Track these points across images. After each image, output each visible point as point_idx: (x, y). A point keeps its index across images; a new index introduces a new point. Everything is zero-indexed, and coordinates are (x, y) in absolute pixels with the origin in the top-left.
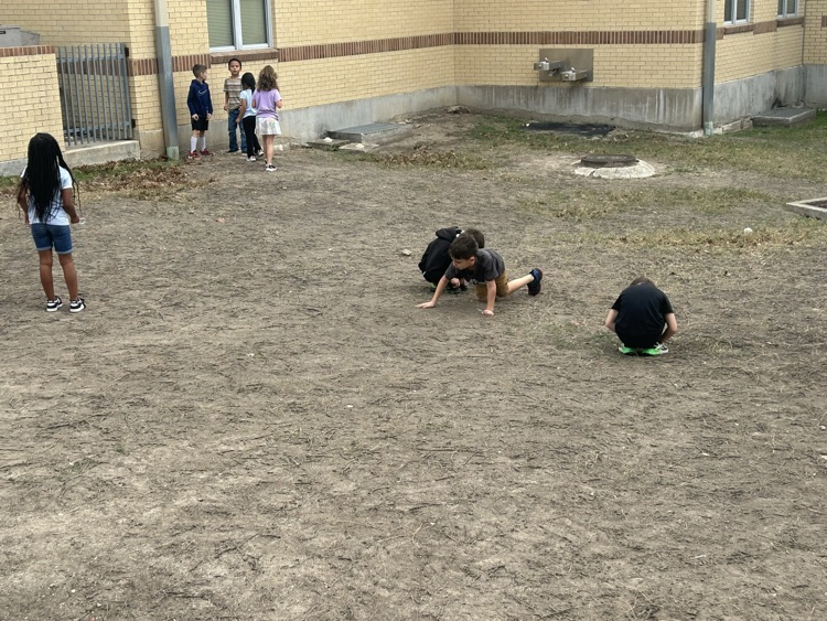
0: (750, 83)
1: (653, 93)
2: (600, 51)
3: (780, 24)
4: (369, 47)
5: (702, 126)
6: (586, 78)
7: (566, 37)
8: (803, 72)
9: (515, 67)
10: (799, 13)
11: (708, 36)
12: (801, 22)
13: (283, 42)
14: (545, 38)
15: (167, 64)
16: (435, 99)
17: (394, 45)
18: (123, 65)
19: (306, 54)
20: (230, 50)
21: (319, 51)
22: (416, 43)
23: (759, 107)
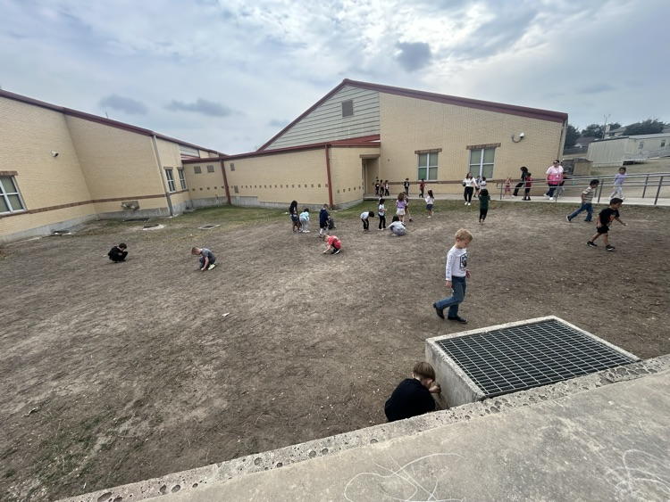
0: (180, 204)
2: (139, 201)
3: (183, 191)
4: (62, 207)
5: (172, 215)
6: (138, 207)
7: (128, 199)
8: (191, 201)
9: (116, 207)
10: (187, 188)
11: (167, 195)
12: (188, 190)
14: (122, 199)
17: (72, 205)
19: (40, 210)
20: (8, 213)
21: (45, 210)
22: (80, 204)
23: (184, 209)
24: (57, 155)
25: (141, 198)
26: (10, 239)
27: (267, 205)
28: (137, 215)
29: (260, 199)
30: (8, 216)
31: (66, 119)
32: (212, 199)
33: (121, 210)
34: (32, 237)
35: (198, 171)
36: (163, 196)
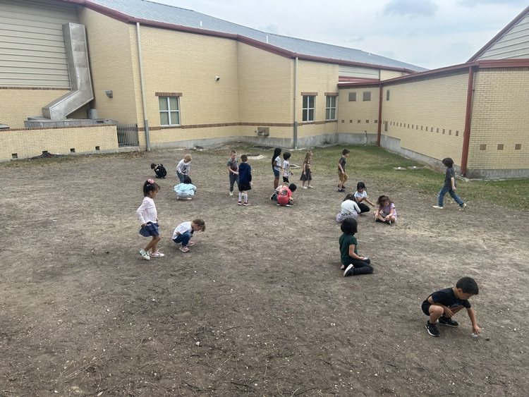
0: (314, 137)
1: (282, 139)
2: (271, 128)
3: (326, 122)
4: (210, 126)
5: (294, 148)
6: (268, 135)
7: (263, 124)
8: (337, 135)
9: (252, 132)
10: (336, 119)
11: (295, 125)
12: (336, 121)
13: (183, 124)
14: (259, 124)
15: (147, 129)
16: (233, 139)
17: (219, 125)
18: (136, 129)
19: (191, 127)
20: (167, 126)
21: (195, 127)
22: (226, 125)
23: (318, 144)
24: (218, 79)
25: (272, 125)
26: (162, 146)
27: (406, 153)
28: (266, 143)
29: (402, 144)
30: (166, 128)
31: (237, 45)
32: (360, 136)
33: (255, 135)
34: (178, 148)
35: (352, 98)
36: (289, 125)
